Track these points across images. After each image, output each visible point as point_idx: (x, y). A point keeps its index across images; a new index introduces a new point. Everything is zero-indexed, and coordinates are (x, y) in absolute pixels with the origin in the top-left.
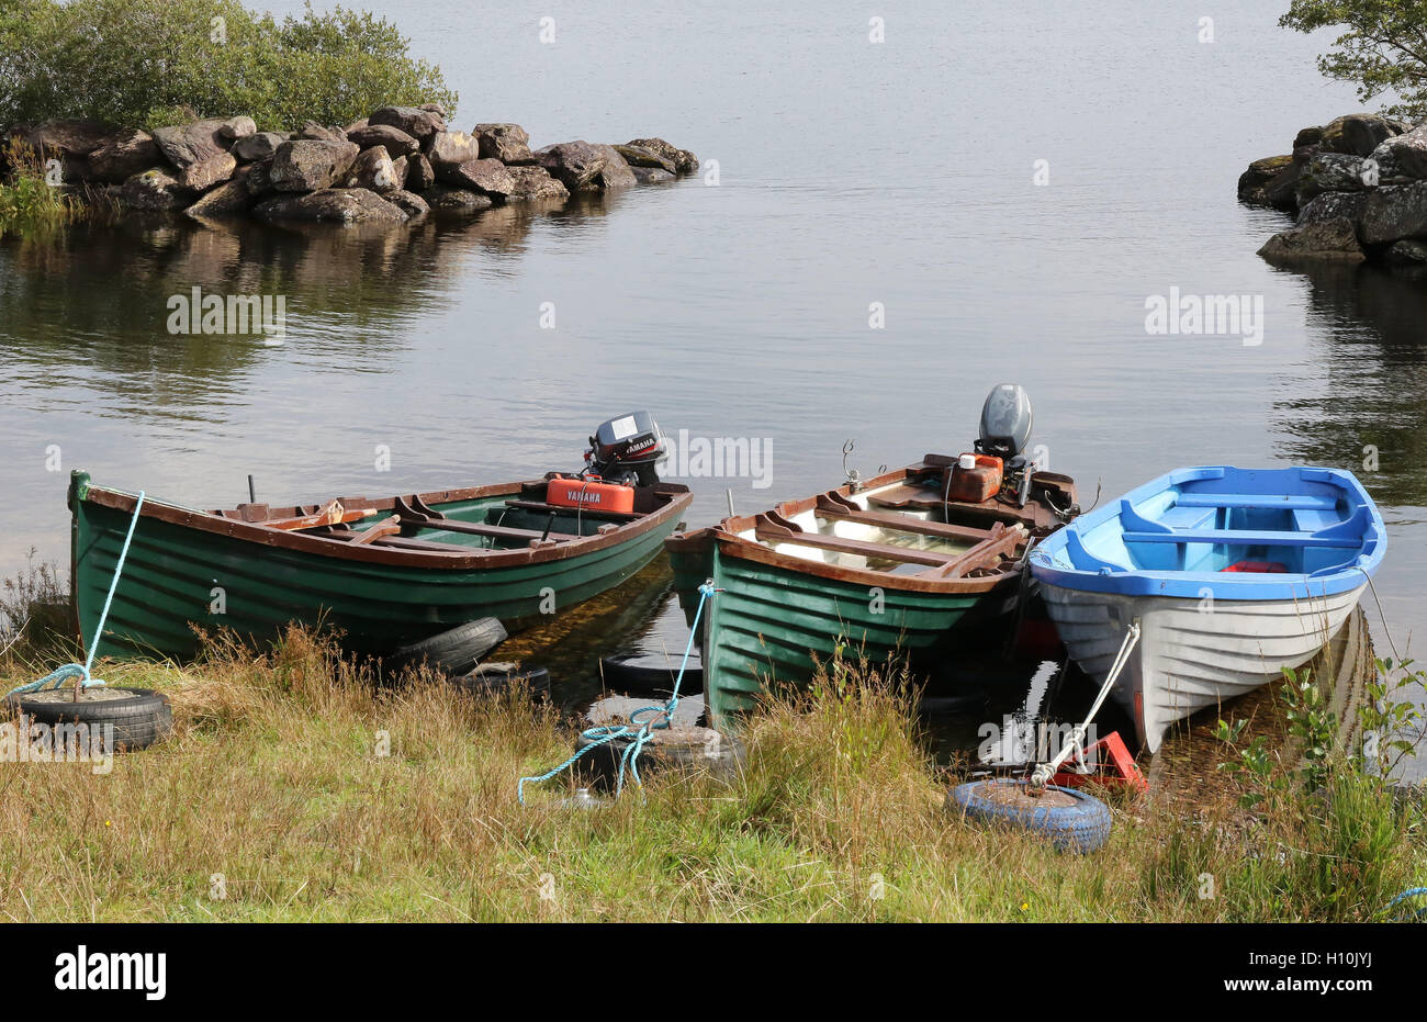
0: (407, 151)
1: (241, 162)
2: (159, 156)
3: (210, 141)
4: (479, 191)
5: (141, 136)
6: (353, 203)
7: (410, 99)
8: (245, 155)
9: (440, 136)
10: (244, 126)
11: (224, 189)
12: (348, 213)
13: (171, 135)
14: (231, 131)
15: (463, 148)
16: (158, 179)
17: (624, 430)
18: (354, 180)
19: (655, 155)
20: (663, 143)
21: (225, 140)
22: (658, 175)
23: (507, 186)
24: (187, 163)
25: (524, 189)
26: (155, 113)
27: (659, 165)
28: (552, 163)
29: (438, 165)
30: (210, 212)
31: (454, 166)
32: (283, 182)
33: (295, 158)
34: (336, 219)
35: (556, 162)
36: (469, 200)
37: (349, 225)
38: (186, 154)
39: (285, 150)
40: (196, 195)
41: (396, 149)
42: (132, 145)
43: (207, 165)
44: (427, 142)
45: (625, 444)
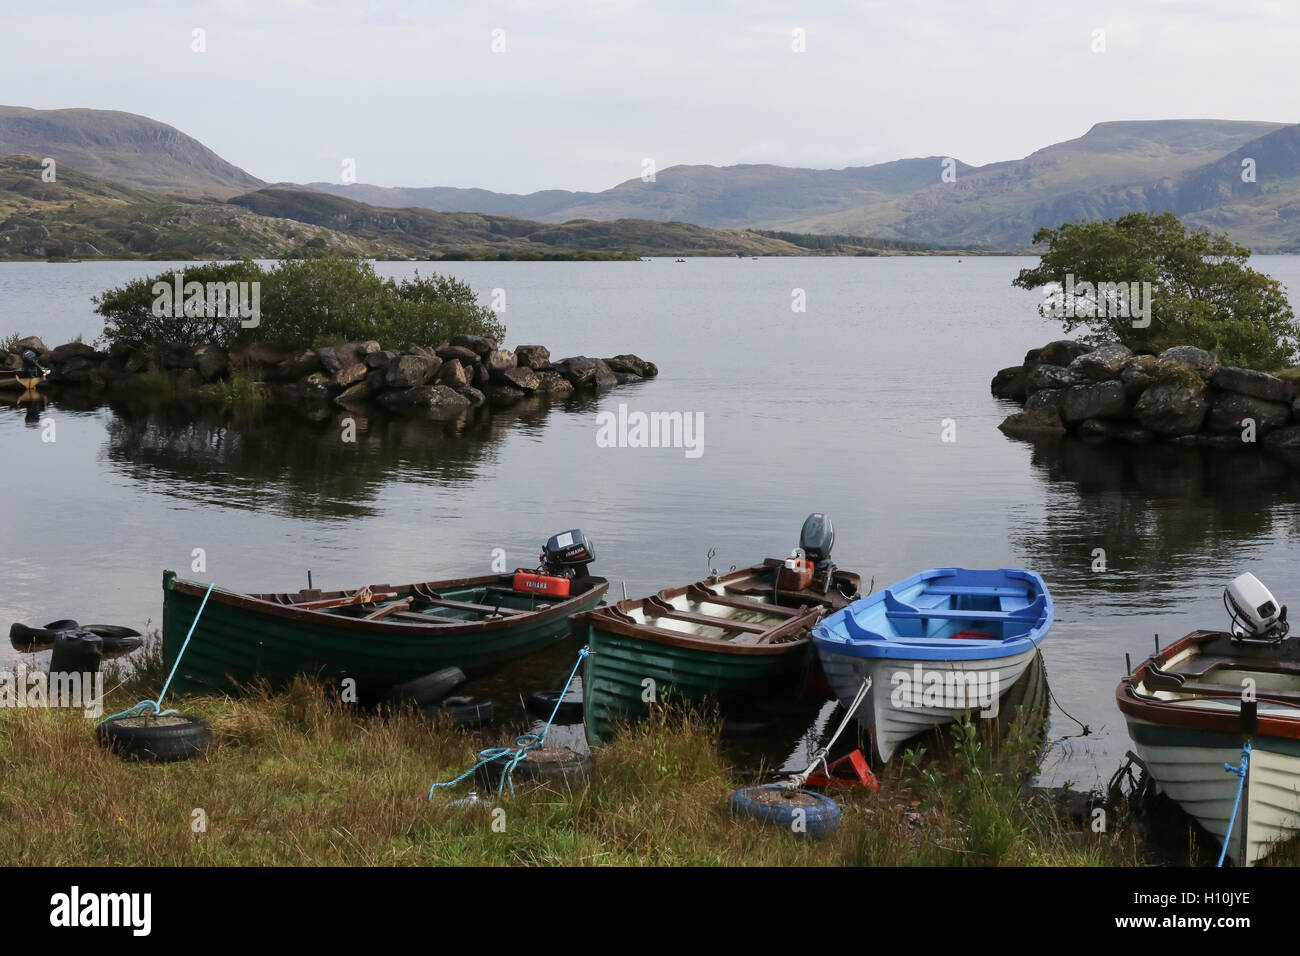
0: (474, 363)
1: (370, 369)
2: (320, 366)
3: (351, 357)
4: (518, 387)
5: (309, 353)
6: (437, 395)
7: (477, 330)
8: (372, 365)
9: (494, 353)
10: (373, 346)
11: (358, 387)
12: (433, 401)
13: (328, 352)
14: (364, 350)
15: (507, 361)
16: (317, 379)
17: (565, 541)
18: (438, 381)
19: (629, 364)
20: (635, 358)
21: (361, 356)
22: (632, 377)
23: (534, 384)
24: (336, 369)
25: (545, 385)
26: (318, 339)
27: (632, 371)
28: (563, 370)
29: (493, 371)
30: (351, 400)
31: (502, 371)
32: (394, 381)
33: (402, 366)
34: (426, 405)
35: (567, 368)
36: (509, 391)
37: (434, 409)
38: (336, 363)
39: (396, 361)
40: (340, 389)
41: (465, 361)
42: (303, 359)
43: (349, 371)
44: (485, 356)
45: (565, 551)
